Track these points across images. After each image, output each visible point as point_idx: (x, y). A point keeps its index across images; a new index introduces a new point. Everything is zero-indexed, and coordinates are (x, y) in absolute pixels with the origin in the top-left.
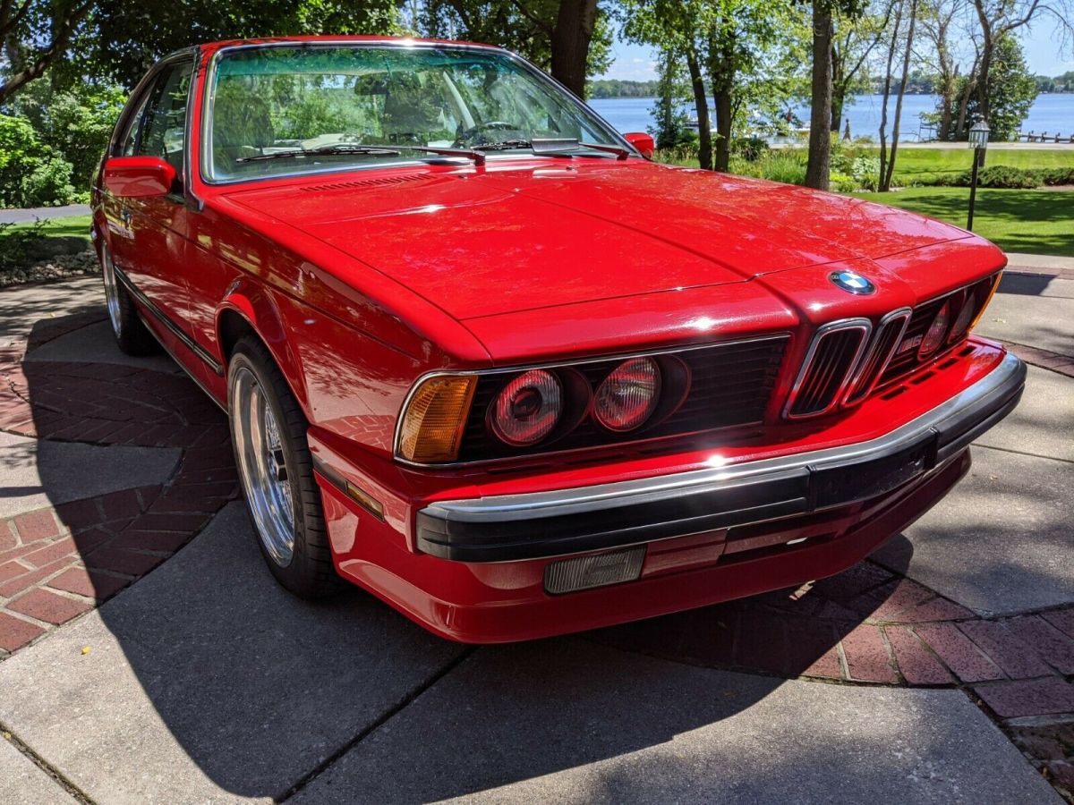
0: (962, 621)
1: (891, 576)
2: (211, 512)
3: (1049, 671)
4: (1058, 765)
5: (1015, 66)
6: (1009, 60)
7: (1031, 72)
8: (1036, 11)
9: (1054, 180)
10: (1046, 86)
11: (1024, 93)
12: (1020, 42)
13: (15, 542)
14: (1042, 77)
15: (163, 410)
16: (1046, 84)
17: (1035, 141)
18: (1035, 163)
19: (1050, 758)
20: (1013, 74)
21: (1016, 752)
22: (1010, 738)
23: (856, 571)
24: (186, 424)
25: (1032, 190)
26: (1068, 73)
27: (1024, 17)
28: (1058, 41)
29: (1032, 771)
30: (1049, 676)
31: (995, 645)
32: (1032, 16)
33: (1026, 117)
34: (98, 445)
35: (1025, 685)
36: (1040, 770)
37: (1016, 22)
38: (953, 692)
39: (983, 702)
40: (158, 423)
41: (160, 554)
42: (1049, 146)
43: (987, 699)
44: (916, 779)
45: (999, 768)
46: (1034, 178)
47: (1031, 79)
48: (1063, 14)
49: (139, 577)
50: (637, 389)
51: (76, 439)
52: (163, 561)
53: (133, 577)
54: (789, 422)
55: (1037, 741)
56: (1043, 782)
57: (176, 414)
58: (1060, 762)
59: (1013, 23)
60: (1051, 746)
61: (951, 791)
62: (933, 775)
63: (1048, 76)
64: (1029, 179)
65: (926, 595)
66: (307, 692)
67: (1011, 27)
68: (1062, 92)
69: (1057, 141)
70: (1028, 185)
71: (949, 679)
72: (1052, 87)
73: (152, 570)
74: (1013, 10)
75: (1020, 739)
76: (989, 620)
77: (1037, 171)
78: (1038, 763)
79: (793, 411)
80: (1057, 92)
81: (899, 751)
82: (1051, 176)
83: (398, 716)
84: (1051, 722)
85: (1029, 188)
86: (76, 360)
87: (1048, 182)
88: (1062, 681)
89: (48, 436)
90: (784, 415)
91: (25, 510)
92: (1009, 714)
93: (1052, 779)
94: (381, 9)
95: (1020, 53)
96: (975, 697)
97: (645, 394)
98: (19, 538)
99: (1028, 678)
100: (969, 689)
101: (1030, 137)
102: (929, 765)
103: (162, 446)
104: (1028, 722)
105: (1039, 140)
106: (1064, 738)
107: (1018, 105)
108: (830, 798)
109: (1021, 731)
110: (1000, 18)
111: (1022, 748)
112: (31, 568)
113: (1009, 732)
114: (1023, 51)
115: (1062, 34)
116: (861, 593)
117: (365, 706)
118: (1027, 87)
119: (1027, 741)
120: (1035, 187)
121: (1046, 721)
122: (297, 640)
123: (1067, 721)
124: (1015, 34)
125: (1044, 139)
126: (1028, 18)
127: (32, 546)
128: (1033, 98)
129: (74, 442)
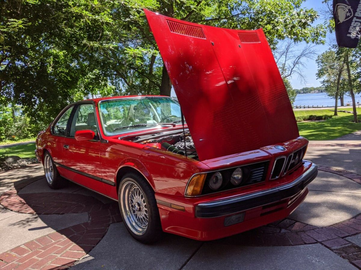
0: (315, 229)
1: (295, 222)
2: (107, 227)
3: (337, 237)
4: (344, 255)
5: (289, 87)
6: (287, 86)
7: (294, 89)
8: (292, 72)
9: (306, 119)
10: (298, 92)
11: (293, 94)
12: (289, 81)
13: (52, 241)
14: (296, 90)
15: (75, 203)
16: (298, 91)
17: (298, 108)
18: (300, 114)
19: (342, 254)
20: (289, 90)
21: (335, 254)
22: (333, 251)
23: (286, 222)
24: (84, 206)
25: (300, 122)
26: (303, 88)
27: (289, 74)
28: (300, 80)
29: (339, 257)
30: (337, 238)
31: (324, 233)
32: (292, 73)
33: (294, 101)
34: (60, 214)
35: (333, 240)
36: (341, 256)
37: (287, 75)
38: (317, 244)
39: (325, 245)
40: (76, 207)
41: (99, 239)
42: (302, 109)
43: (325, 244)
44: (314, 262)
45: (332, 257)
46: (300, 119)
47: (294, 91)
48: (300, 73)
49: (95, 245)
50: (238, 175)
51: (52, 213)
52: (100, 241)
53: (94, 245)
54: (271, 181)
55: (339, 251)
56: (341, 258)
57: (80, 204)
58: (344, 254)
59: (286, 76)
60: (342, 252)
61: (322, 263)
62: (318, 260)
63: (298, 89)
64: (299, 119)
65: (305, 225)
66: (158, 265)
67: (286, 77)
68: (303, 93)
69: (304, 108)
70: (299, 121)
71: (316, 242)
72: (300, 92)
73: (98, 243)
74: (286, 72)
75: (334, 251)
76: (321, 228)
77: (301, 117)
78: (340, 255)
79: (272, 178)
80: (301, 93)
81: (309, 257)
82: (305, 118)
83: (185, 267)
84: (341, 247)
85: (299, 122)
86: (37, 192)
87: (304, 120)
88: (341, 239)
89: (43, 214)
90: (270, 179)
91: (49, 233)
92: (331, 246)
93: (343, 257)
94: (105, 81)
95: (289, 83)
96: (322, 244)
97: (240, 176)
98: (52, 240)
99: (333, 239)
100: (321, 243)
101: (296, 107)
102: (316, 259)
103: (81, 212)
104: (335, 248)
105: (299, 108)
106: (344, 250)
107: (292, 98)
108: (296, 268)
109: (335, 250)
110: (283, 74)
111: (336, 253)
112: (62, 247)
113: (332, 250)
114: (290, 83)
115: (301, 78)
116: (290, 226)
117: (176, 265)
118: (293, 93)
119: (336, 251)
120: (301, 121)
121: (339, 247)
122: (150, 254)
123: (344, 246)
124: (287, 79)
125: (300, 107)
126: (290, 74)
127: (58, 241)
128: (296, 96)
129: (52, 214)
